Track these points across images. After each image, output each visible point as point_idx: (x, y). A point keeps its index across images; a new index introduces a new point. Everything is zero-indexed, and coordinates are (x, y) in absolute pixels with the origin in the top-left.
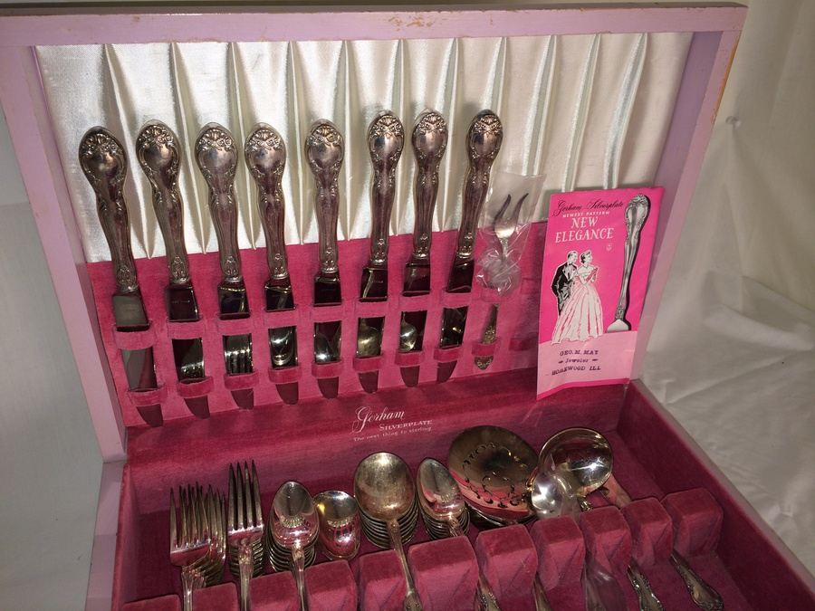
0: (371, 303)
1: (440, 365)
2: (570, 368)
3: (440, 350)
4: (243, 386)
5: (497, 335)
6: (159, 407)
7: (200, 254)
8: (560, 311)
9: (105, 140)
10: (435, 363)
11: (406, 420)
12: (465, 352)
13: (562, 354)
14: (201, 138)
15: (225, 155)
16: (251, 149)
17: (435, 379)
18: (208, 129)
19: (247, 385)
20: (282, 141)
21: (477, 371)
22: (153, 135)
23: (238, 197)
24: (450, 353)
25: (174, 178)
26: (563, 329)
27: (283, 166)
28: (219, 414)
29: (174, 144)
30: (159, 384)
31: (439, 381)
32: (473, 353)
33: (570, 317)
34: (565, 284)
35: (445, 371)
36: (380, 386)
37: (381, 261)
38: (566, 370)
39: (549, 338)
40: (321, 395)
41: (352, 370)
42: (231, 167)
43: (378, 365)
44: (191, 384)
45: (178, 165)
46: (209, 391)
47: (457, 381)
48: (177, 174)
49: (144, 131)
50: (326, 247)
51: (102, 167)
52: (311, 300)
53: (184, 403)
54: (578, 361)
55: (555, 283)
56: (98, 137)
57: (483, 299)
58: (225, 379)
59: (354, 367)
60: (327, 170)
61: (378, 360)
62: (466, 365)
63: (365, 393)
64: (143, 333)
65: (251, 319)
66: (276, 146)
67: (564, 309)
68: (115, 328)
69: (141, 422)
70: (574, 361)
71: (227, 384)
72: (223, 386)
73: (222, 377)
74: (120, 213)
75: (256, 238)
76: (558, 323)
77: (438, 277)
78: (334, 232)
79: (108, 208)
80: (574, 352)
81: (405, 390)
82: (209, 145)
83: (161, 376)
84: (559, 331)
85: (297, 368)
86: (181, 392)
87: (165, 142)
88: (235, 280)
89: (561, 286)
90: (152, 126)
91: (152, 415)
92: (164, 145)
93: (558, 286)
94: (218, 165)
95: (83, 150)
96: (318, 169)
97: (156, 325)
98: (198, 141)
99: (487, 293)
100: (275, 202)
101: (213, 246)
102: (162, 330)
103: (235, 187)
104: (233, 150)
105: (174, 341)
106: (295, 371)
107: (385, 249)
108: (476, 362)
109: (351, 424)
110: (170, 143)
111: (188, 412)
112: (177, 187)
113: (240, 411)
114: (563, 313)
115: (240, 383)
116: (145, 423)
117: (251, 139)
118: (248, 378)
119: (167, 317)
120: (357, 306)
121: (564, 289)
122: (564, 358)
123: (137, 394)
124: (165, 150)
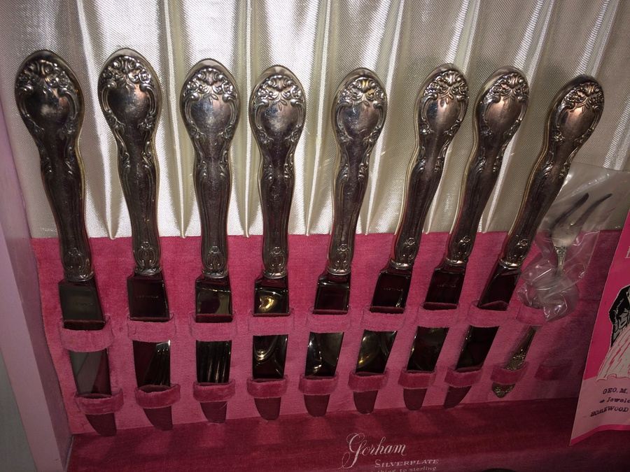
0: (384, 315)
1: (451, 388)
2: (611, 408)
3: (456, 373)
4: (215, 399)
5: (526, 360)
6: (112, 416)
7: (178, 237)
8: (613, 341)
9: (52, 71)
10: (446, 386)
11: (409, 456)
12: (485, 377)
13: (605, 391)
14: (191, 79)
15: (221, 107)
16: (259, 101)
17: (443, 404)
18: (201, 68)
19: (221, 397)
20: (303, 94)
21: (493, 398)
22: (122, 70)
23: (233, 168)
24: (466, 377)
25: (148, 135)
26: (612, 362)
27: (300, 130)
28: (183, 427)
29: (152, 86)
30: (114, 389)
31: (446, 405)
32: (493, 378)
33: (623, 349)
34: (626, 310)
35: (455, 396)
36: (376, 407)
37: (405, 265)
38: (605, 410)
39: (595, 374)
40: (307, 412)
41: (347, 387)
42: (228, 124)
43: (379, 384)
44: (153, 393)
45: (154, 116)
46: (173, 402)
47: (467, 408)
48: (153, 129)
49: (110, 63)
50: (341, 243)
51: (46, 110)
52: (311, 305)
53: (144, 412)
54: (622, 401)
55: (614, 307)
56: (41, 64)
57: (520, 319)
58: (194, 388)
59: (350, 384)
60: (358, 140)
61: (380, 379)
62: (481, 390)
63: (357, 413)
64: (95, 332)
65: (232, 324)
66: (293, 101)
67: (619, 339)
68: (61, 324)
69: (90, 429)
70: (617, 400)
71: (197, 395)
72: (192, 396)
73: (192, 385)
74: (71, 178)
75: (250, 223)
76: (608, 355)
77: (472, 288)
78: (354, 224)
79: (53, 169)
80: (619, 390)
81: (405, 414)
82: (202, 91)
83: (117, 382)
84: (607, 365)
85: (282, 382)
86: (140, 401)
87: (139, 82)
88: (218, 276)
89: (621, 311)
90: (122, 56)
91: (104, 423)
92: (137, 87)
93: (617, 312)
94: (211, 120)
95: (20, 83)
96: (347, 138)
97: (113, 322)
98: (186, 84)
99: (527, 313)
100: (283, 179)
101: (195, 229)
102: (121, 329)
103: (232, 155)
104: (234, 100)
105: (135, 343)
106: (279, 386)
107: (414, 251)
108: (494, 388)
109: (342, 456)
110: (146, 84)
111: (147, 423)
112: (151, 147)
113: (209, 424)
114: (616, 344)
115: (211, 394)
116: (94, 430)
117: (261, 87)
118: (222, 390)
119: (128, 313)
120: (366, 316)
121: (623, 316)
122: (606, 397)
123: (85, 401)
124: (138, 93)
